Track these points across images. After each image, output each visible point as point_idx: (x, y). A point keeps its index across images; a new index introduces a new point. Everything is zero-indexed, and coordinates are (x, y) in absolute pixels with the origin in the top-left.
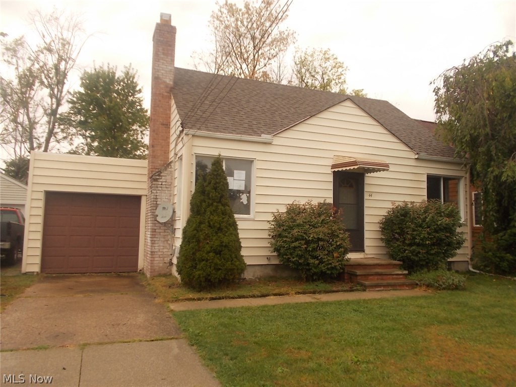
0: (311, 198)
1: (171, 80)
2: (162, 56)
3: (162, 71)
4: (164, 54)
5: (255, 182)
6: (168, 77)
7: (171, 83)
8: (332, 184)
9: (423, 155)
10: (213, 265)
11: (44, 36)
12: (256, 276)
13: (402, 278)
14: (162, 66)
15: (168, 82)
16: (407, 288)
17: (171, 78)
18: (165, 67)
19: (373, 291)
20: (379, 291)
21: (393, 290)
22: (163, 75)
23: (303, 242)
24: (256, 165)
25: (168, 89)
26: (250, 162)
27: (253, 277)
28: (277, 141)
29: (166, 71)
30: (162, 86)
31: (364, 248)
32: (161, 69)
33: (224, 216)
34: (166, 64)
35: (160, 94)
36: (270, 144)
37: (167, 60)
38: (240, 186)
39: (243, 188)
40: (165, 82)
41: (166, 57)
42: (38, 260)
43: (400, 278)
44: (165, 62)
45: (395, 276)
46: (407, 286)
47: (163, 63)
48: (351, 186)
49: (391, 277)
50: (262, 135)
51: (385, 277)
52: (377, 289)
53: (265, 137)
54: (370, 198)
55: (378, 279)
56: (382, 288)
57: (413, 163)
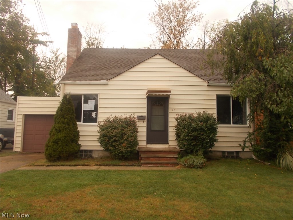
0: (126, 113)
1: (75, 56)
2: (71, 45)
3: (71, 52)
4: (72, 43)
5: (99, 106)
6: (73, 55)
7: (75, 57)
8: (146, 104)
9: (211, 83)
10: (53, 149)
11: (85, 38)
12: (99, 156)
13: (173, 160)
14: (71, 50)
15: (74, 57)
16: (171, 166)
17: (75, 55)
18: (72, 50)
19: (146, 166)
20: (150, 166)
21: (160, 166)
22: (71, 54)
23: (106, 138)
24: (100, 97)
25: (74, 61)
26: (97, 95)
27: (98, 156)
28: (110, 82)
29: (73, 52)
30: (71, 59)
31: (168, 142)
32: (70, 51)
33: (63, 124)
34: (73, 48)
35: (70, 64)
36: (107, 84)
37: (74, 46)
38: (92, 108)
39: (93, 109)
40: (72, 57)
41: (72, 45)
42: (20, 146)
43: (172, 160)
44: (72, 47)
45: (169, 159)
46: (171, 164)
47: (71, 48)
48: (161, 105)
49: (166, 159)
50: (101, 80)
51: (161, 159)
52: (149, 165)
53: (104, 81)
54: (173, 112)
55: (156, 160)
56: (153, 165)
57: (206, 88)
